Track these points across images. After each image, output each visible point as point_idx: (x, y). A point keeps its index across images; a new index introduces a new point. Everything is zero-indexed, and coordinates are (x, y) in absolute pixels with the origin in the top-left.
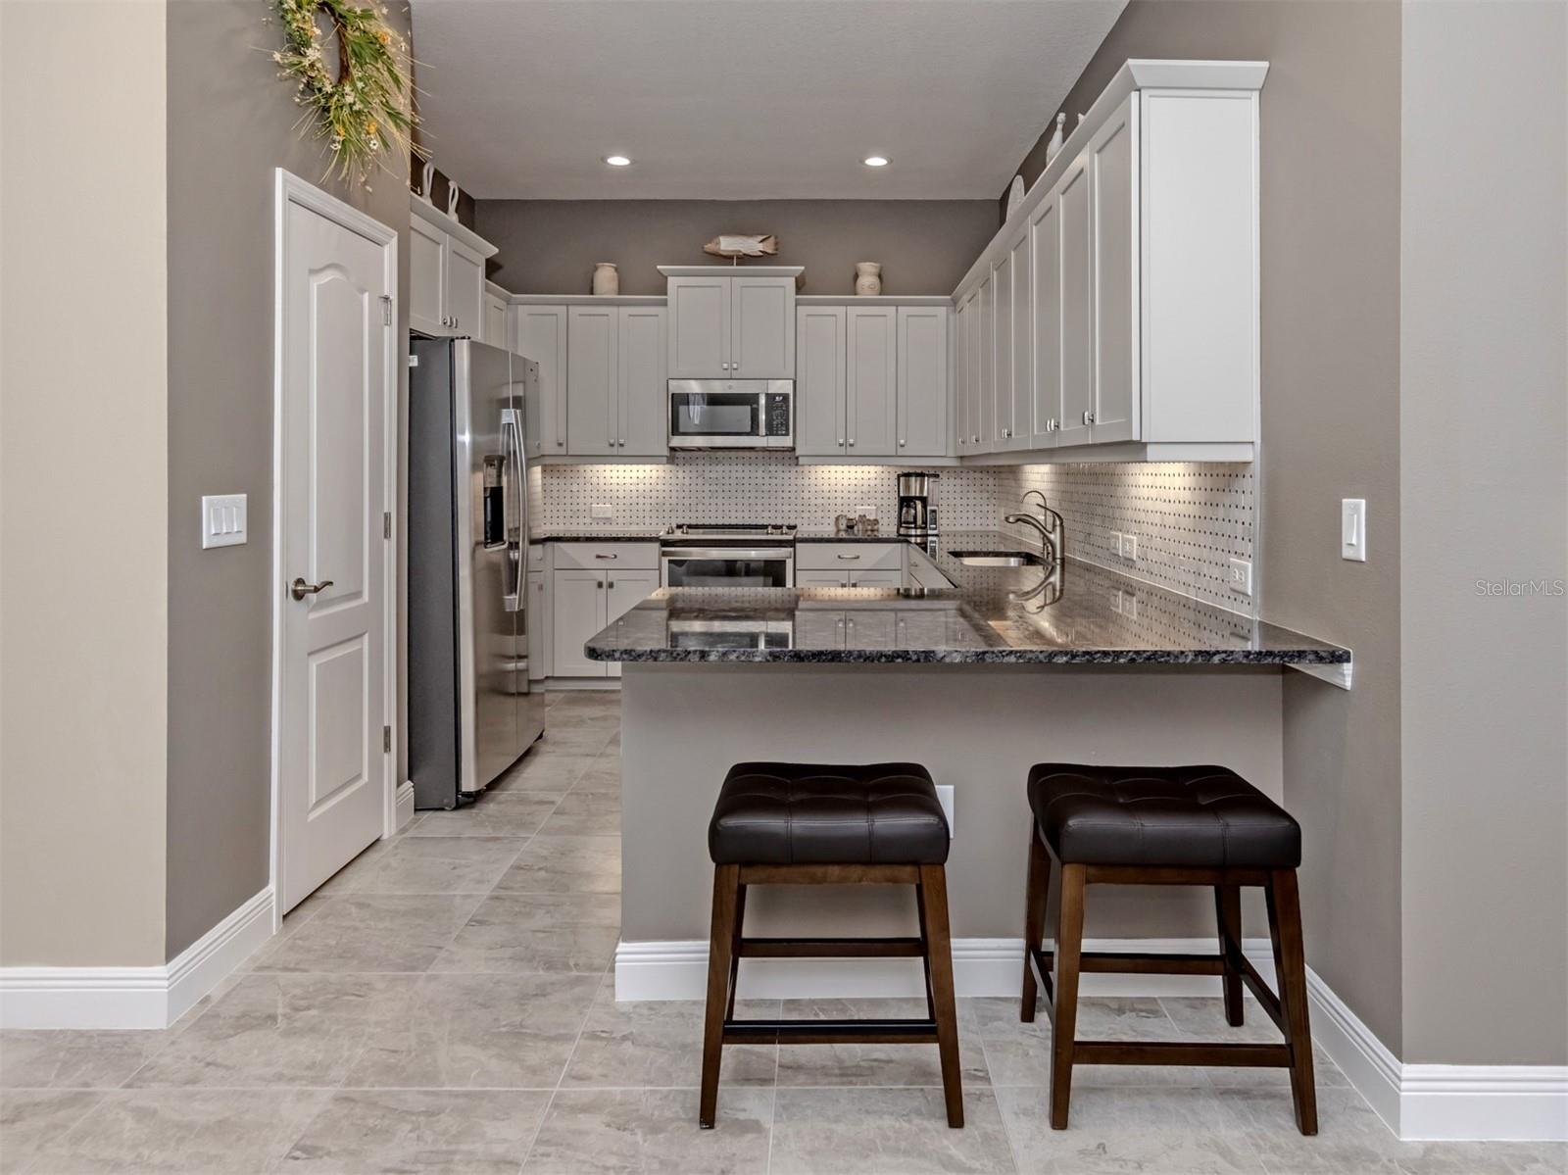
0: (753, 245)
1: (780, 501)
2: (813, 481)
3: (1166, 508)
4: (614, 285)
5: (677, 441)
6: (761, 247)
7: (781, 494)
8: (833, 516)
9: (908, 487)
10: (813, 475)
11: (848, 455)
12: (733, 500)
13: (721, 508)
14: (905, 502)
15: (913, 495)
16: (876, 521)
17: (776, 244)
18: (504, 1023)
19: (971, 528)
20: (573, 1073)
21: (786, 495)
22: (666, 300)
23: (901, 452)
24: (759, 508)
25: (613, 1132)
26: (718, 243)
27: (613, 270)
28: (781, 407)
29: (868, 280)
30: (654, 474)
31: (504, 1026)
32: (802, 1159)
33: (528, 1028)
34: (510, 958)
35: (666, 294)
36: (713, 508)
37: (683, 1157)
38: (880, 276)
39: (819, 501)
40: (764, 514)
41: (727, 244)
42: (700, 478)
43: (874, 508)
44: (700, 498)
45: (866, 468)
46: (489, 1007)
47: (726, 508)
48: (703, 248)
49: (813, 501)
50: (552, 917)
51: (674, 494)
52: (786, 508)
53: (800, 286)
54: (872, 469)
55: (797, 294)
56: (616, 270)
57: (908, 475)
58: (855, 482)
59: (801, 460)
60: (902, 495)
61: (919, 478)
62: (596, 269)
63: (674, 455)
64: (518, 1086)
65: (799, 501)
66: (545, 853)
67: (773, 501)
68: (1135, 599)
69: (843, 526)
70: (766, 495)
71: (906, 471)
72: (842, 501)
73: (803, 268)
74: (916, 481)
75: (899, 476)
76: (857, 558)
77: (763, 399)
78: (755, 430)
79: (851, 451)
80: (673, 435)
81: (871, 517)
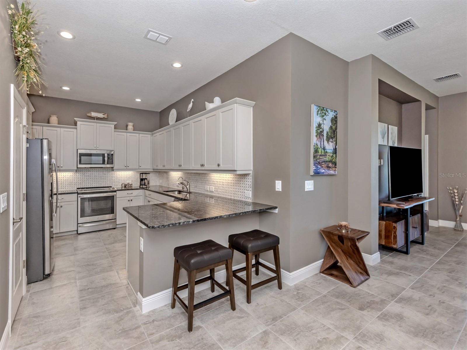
0: (101, 115)
2: (115, 175)
3: (224, 181)
4: (57, 122)
5: (79, 166)
6: (103, 116)
7: (107, 179)
8: (121, 184)
9: (143, 176)
10: (115, 174)
11: (126, 168)
12: (93, 181)
13: (90, 183)
14: (142, 180)
15: (144, 178)
16: (132, 184)
17: (108, 116)
18: (118, 330)
20: (149, 334)
21: (108, 179)
22: (77, 128)
24: (101, 183)
25: (171, 342)
26: (91, 114)
27: (56, 117)
28: (111, 157)
29: (130, 126)
30: (69, 175)
31: (119, 331)
32: (214, 329)
33: (126, 329)
34: (103, 314)
35: (77, 126)
37: (192, 340)
38: (133, 126)
39: (117, 180)
40: (102, 184)
41: (94, 114)
42: (84, 175)
43: (131, 181)
44: (84, 180)
45: (129, 172)
46: (110, 328)
48: (86, 114)
49: (116, 180)
50: (105, 300)
51: (75, 180)
52: (108, 182)
53: (116, 127)
54: (131, 172)
55: (115, 129)
56: (57, 117)
57: (143, 173)
58: (126, 175)
59: (115, 170)
60: (141, 178)
61: (145, 174)
62: (50, 116)
63: (78, 170)
64: (138, 343)
65: (112, 180)
66: (85, 284)
67: (105, 181)
68: (213, 199)
69: (123, 186)
70: (103, 179)
71: (142, 173)
72: (123, 180)
73: (117, 123)
75: (140, 174)
76: (132, 193)
77: (106, 155)
78: (104, 163)
79: (128, 168)
80: (79, 164)
81: (131, 183)
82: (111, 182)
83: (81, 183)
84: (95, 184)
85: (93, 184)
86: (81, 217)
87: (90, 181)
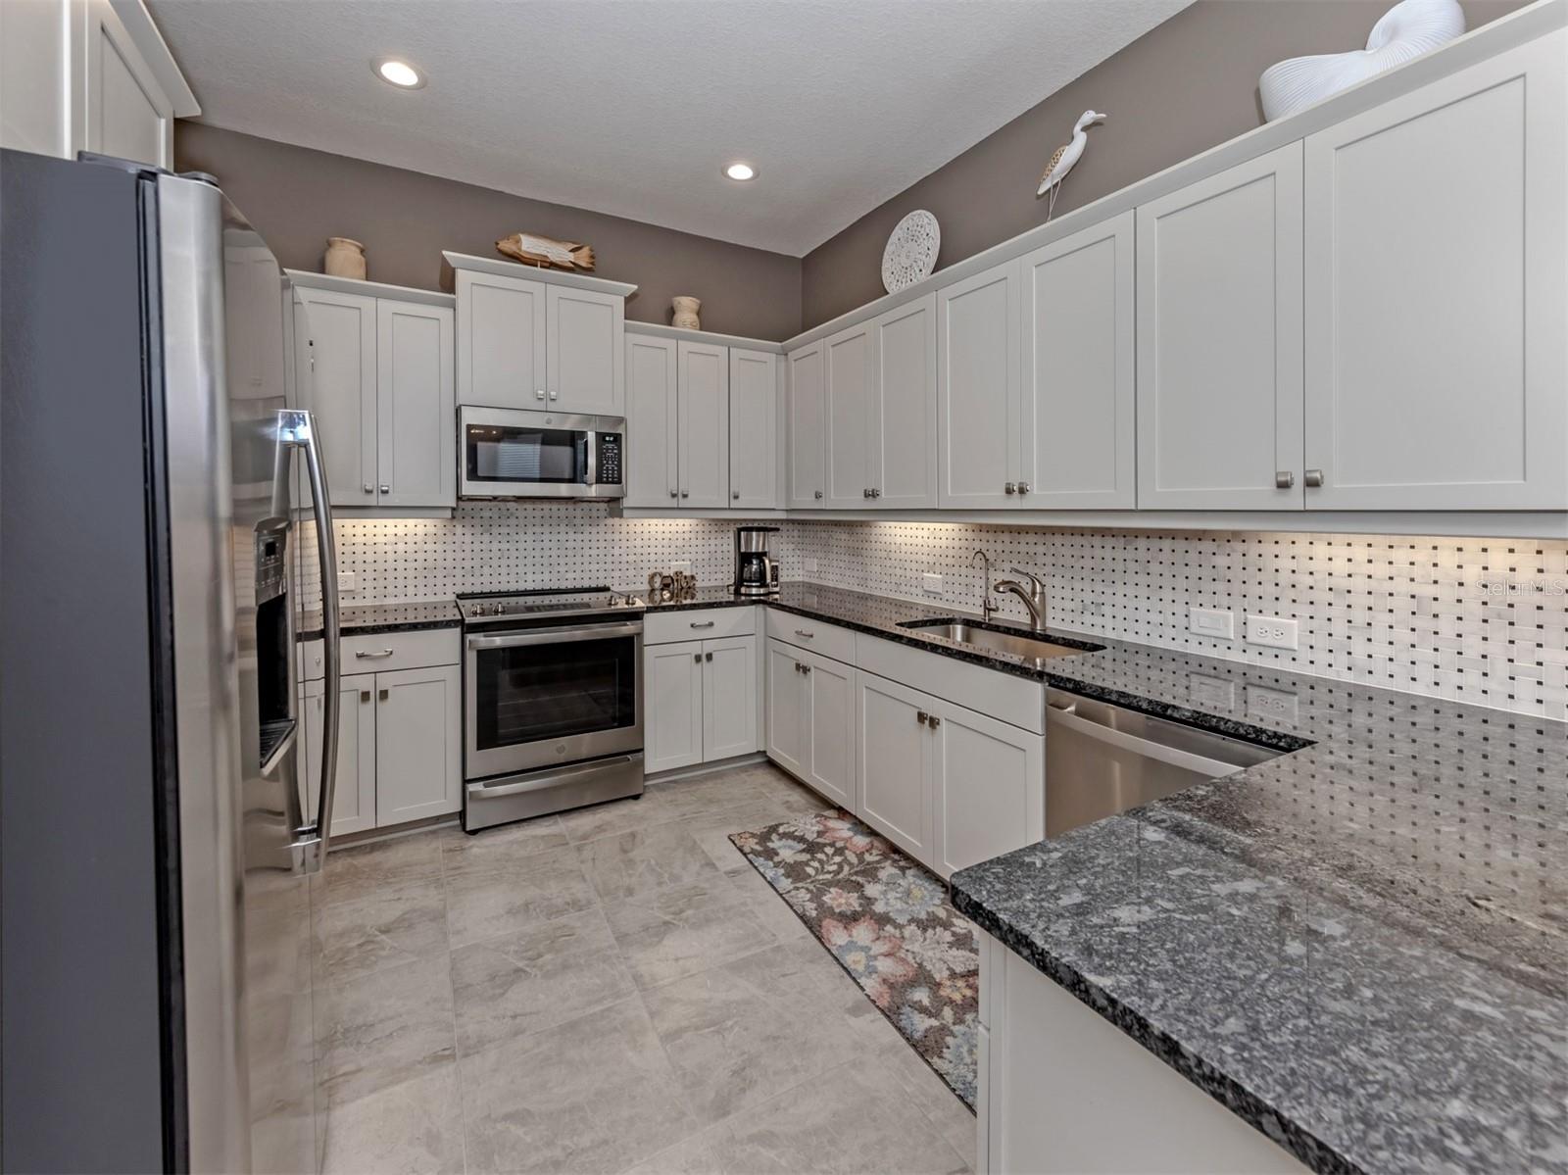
0: (560, 253)
1: (586, 559)
2: (624, 536)
4: (362, 272)
5: (470, 488)
6: (571, 257)
7: (587, 552)
8: (647, 573)
9: (749, 542)
10: (624, 529)
11: (676, 505)
12: (529, 560)
13: (514, 570)
14: (745, 559)
15: (754, 550)
16: (693, 577)
17: (592, 257)
21: (594, 552)
22: (454, 300)
23: (734, 504)
24: (562, 569)
26: (518, 241)
27: (358, 251)
28: (613, 449)
29: (688, 314)
30: (421, 530)
35: (454, 294)
36: (504, 570)
38: (698, 314)
39: (632, 558)
40: (569, 575)
41: (529, 245)
43: (689, 563)
44: (486, 559)
45: (680, 522)
47: (521, 569)
49: (624, 558)
51: (450, 555)
52: (594, 567)
53: (633, 308)
54: (687, 522)
55: (626, 318)
56: (362, 251)
57: (749, 530)
58: (669, 536)
59: (625, 513)
60: (743, 550)
61: (762, 533)
62: (330, 245)
63: (462, 509)
65: (609, 559)
67: (578, 559)
70: (570, 553)
71: (744, 525)
72: (656, 557)
73: (636, 287)
74: (758, 536)
75: (740, 530)
76: (711, 624)
77: (591, 437)
78: (576, 476)
79: (683, 503)
80: (468, 480)
81: (687, 573)
82: (606, 567)
83: (477, 573)
84: (538, 577)
86: (478, 749)
87: (512, 562)
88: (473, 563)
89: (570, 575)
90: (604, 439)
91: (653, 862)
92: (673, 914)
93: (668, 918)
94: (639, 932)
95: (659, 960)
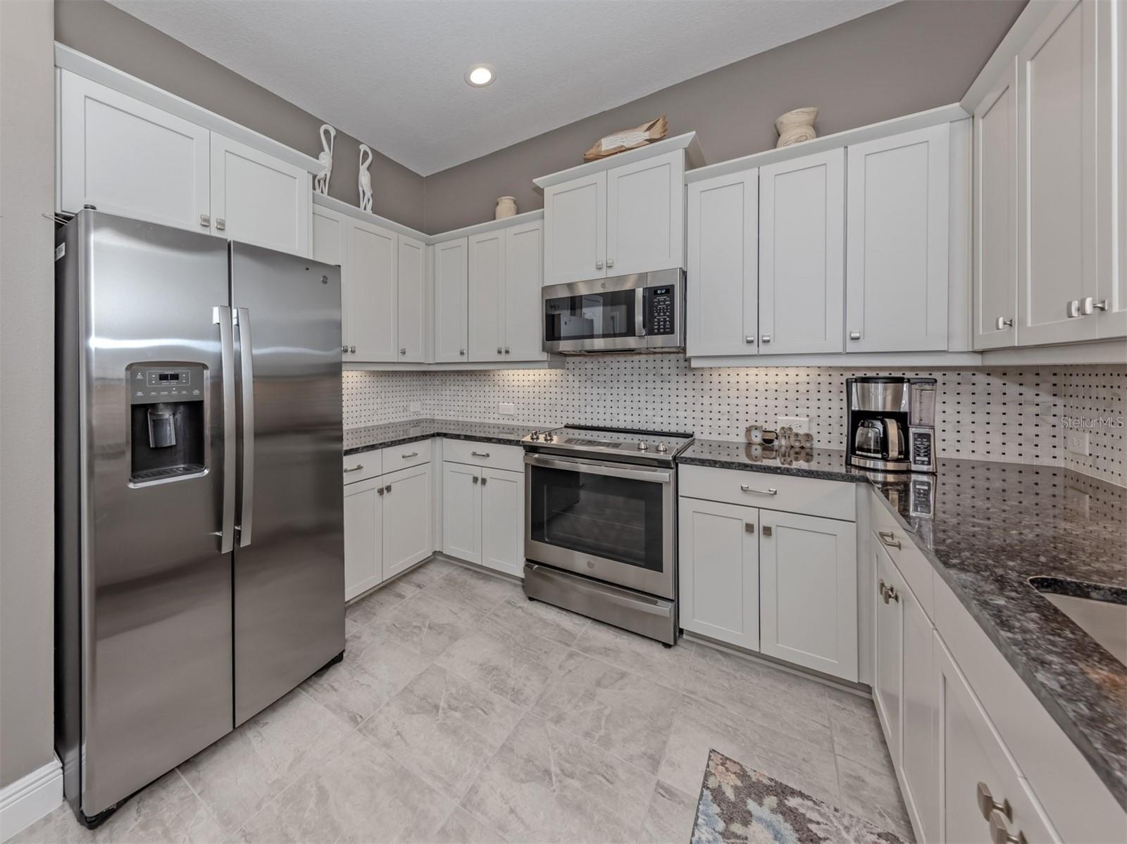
1: (674, 406)
4: (512, 208)
7: (675, 400)
8: (743, 426)
9: (864, 397)
11: (760, 354)
12: (621, 404)
14: (861, 420)
15: (876, 408)
16: (808, 436)
19: (992, 458)
21: (681, 400)
23: (852, 347)
24: (650, 413)
28: (665, 300)
36: (601, 410)
39: (724, 409)
40: (655, 419)
43: (800, 420)
44: (589, 400)
47: (614, 411)
49: (716, 408)
51: (565, 396)
52: (681, 413)
57: (865, 380)
58: (776, 387)
59: (696, 361)
60: (855, 407)
61: (891, 386)
65: (698, 408)
67: (665, 406)
69: (757, 438)
70: (658, 399)
72: (756, 410)
74: (885, 389)
75: (849, 383)
77: (639, 293)
78: (630, 331)
79: (764, 349)
80: (547, 340)
81: (802, 431)
82: (694, 415)
83: (583, 410)
85: (622, 417)
87: (608, 404)
88: (580, 403)
89: (658, 419)
90: (655, 293)
91: (607, 712)
92: (562, 771)
93: (554, 769)
94: (521, 757)
95: (502, 796)
